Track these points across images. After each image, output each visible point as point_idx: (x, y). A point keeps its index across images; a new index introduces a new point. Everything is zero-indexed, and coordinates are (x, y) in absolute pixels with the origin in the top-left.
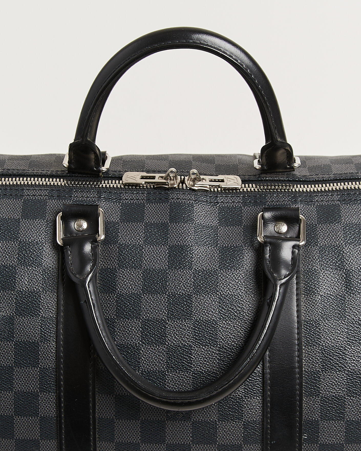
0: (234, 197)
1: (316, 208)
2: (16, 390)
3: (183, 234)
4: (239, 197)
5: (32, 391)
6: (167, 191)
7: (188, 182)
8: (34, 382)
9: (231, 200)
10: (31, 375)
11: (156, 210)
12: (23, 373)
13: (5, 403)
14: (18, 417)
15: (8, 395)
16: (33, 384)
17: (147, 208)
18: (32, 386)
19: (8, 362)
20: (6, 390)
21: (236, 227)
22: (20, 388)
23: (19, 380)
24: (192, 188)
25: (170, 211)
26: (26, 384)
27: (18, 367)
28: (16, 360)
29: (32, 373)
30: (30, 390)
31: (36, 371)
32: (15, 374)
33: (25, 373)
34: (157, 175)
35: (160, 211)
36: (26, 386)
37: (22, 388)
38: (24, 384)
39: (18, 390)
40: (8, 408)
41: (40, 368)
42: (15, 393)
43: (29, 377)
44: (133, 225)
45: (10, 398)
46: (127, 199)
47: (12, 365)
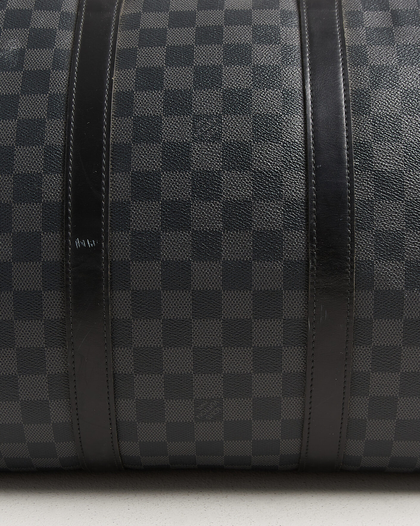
2: (20, 118)
5: (38, 118)
8: (42, 108)
10: (38, 102)
12: (30, 100)
13: (7, 133)
14: (20, 147)
15: (10, 123)
16: (40, 111)
18: (38, 113)
19: (14, 91)
20: (8, 119)
22: (25, 115)
23: (25, 107)
26: (32, 111)
27: (25, 95)
28: (24, 88)
29: (40, 99)
30: (35, 117)
31: (45, 97)
32: (21, 102)
33: (32, 100)
36: (32, 113)
37: (27, 115)
38: (30, 111)
39: (23, 118)
40: (9, 137)
41: (49, 94)
42: (19, 120)
43: (37, 104)
45: (12, 126)
47: (18, 93)
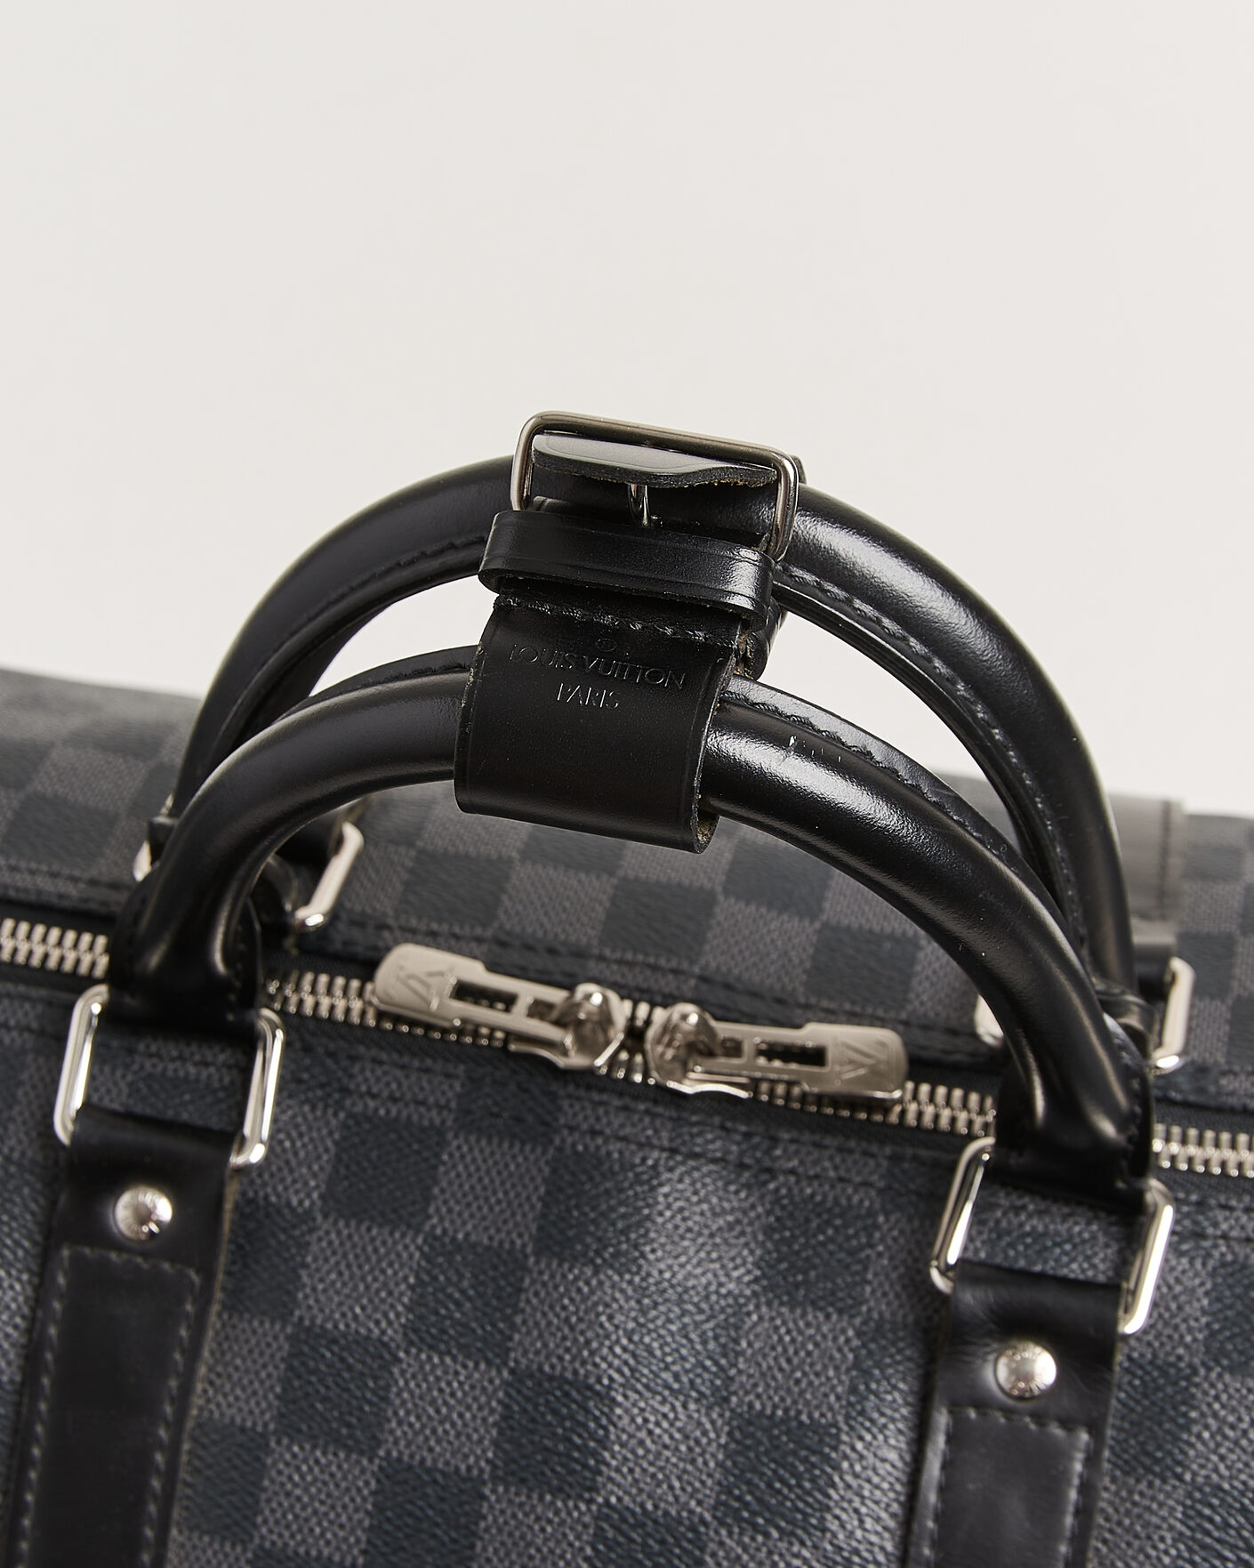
0: (851, 1151)
1: (1213, 1274)
3: (580, 1320)
4: (873, 1156)
6: (554, 1087)
7: (660, 1049)
9: (836, 1168)
11: (488, 1172)
17: (451, 1155)
21: (828, 1317)
24: (672, 1085)
25: (548, 1192)
34: (528, 991)
35: (503, 1183)
44: (373, 1240)
46: (374, 1096)
